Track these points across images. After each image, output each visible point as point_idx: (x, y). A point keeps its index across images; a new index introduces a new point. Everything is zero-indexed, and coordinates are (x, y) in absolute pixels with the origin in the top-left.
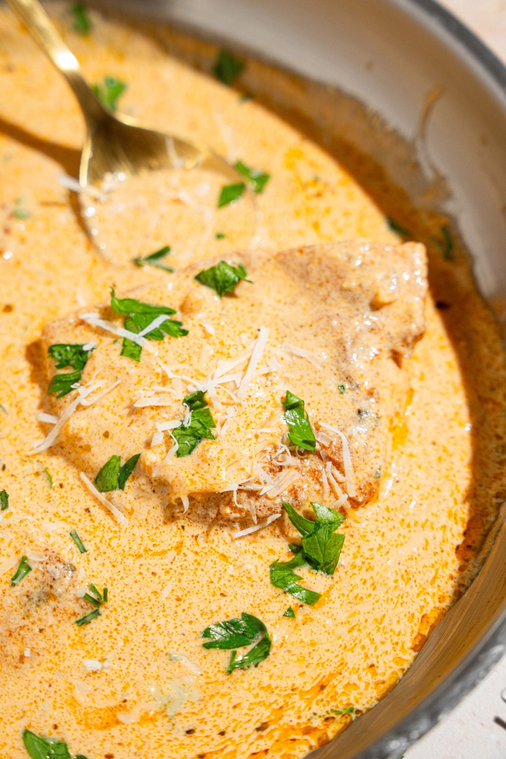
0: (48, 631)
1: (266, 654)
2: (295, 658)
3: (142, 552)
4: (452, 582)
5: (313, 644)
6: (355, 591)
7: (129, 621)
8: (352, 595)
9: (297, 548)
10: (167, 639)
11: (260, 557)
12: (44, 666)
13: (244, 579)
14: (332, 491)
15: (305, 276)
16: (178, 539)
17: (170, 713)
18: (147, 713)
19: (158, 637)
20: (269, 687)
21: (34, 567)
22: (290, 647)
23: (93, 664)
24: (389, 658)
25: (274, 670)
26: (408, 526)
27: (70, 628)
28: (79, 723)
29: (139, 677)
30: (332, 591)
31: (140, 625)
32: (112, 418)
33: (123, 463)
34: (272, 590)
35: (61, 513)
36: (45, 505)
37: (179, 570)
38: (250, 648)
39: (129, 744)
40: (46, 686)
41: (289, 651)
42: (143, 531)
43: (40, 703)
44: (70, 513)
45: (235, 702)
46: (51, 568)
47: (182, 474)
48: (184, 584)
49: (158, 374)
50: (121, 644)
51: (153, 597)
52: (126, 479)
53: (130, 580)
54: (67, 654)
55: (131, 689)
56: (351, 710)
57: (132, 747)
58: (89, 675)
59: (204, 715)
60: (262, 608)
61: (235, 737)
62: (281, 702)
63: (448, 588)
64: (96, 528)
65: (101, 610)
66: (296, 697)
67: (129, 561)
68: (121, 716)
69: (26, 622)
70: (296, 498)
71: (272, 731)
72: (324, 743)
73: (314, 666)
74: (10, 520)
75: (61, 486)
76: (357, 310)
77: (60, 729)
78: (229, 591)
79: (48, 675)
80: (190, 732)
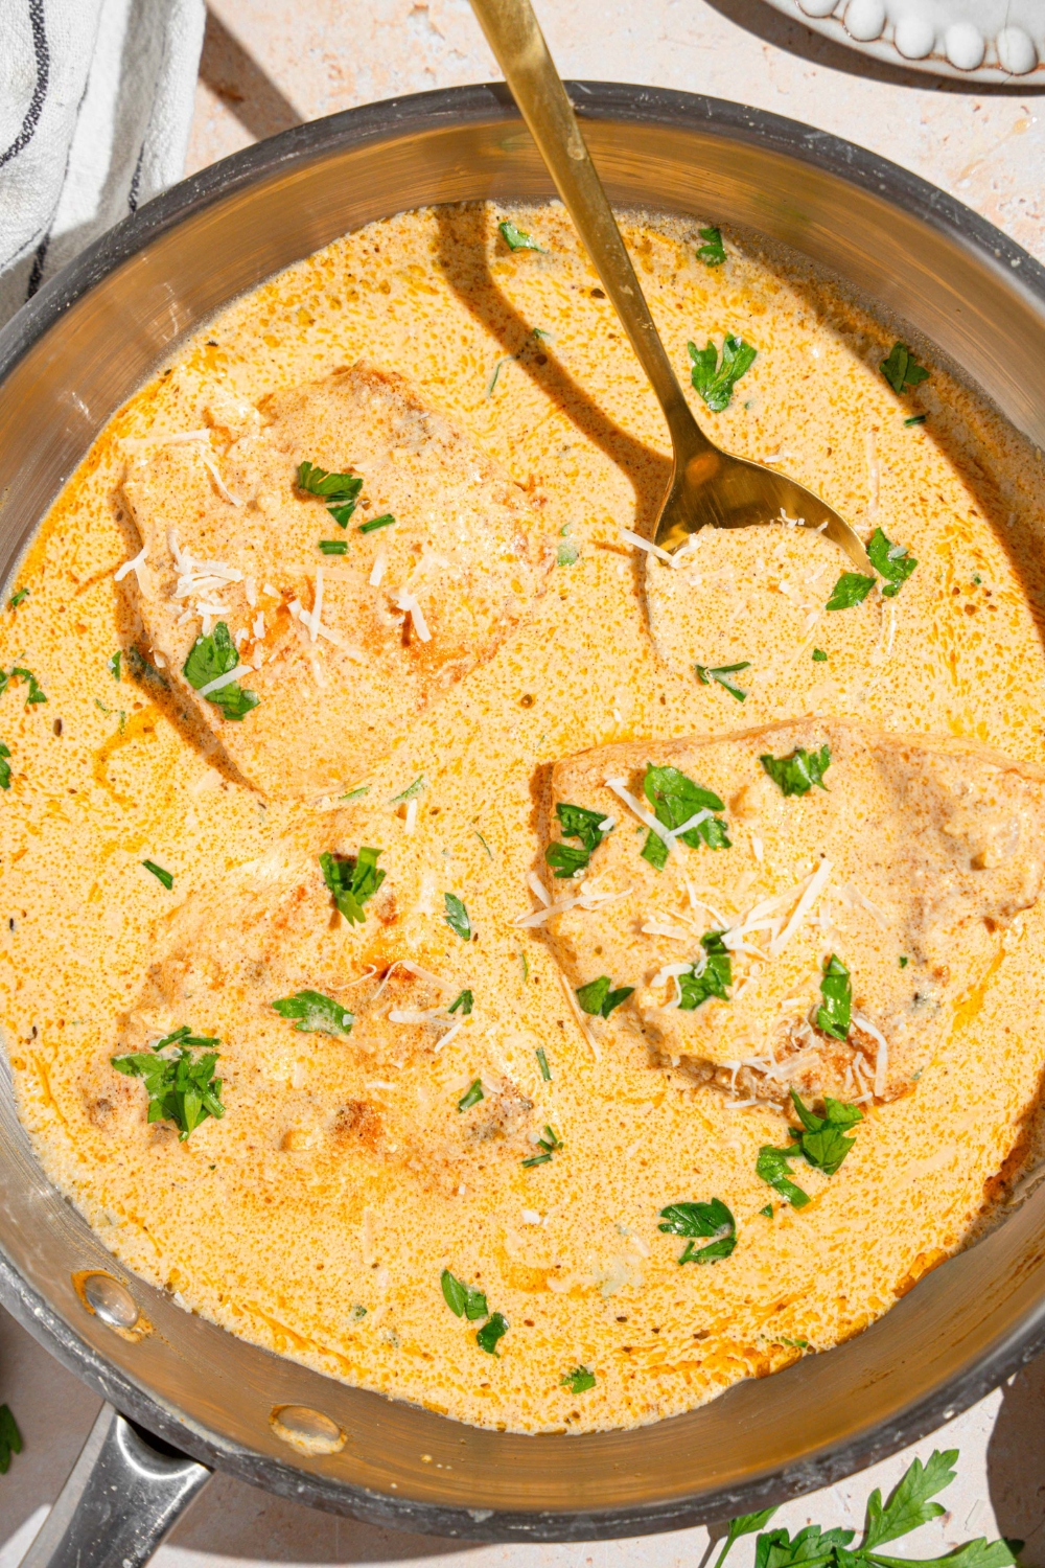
0: (489, 1170)
1: (728, 1253)
2: (759, 1266)
3: (614, 1093)
4: (966, 1224)
5: (785, 1254)
6: (852, 1203)
7: (583, 1175)
8: (847, 1206)
9: (796, 1134)
10: (620, 1208)
11: (751, 1135)
12: (478, 1204)
13: (726, 1158)
14: (856, 1082)
15: (902, 791)
16: (659, 1089)
17: (605, 1292)
18: (579, 1286)
19: (610, 1202)
20: (721, 1291)
21: (487, 1095)
22: (757, 1251)
23: (531, 1216)
24: (864, 1294)
25: (732, 1274)
26: (941, 1134)
27: (515, 1168)
28: (504, 1277)
29: (579, 1244)
30: (826, 1196)
31: (594, 1183)
32: (611, 932)
33: (612, 988)
34: (755, 1179)
35: (530, 1018)
36: (514, 1002)
37: (652, 1128)
38: (712, 1240)
39: (553, 1316)
40: (476, 1226)
41: (755, 1256)
42: (620, 1069)
43: (466, 1245)
44: (539, 1020)
45: (680, 1298)
46: (505, 1102)
47: (679, 1031)
48: (654, 1146)
49: (679, 893)
50: (567, 1200)
51: (615, 1153)
52: (612, 1006)
53: (593, 1126)
54: (506, 1196)
55: (567, 1255)
56: (804, 1345)
57: (556, 1319)
58: (525, 1227)
59: (641, 1305)
60: (737, 1198)
61: (670, 1338)
62: (729, 1312)
63: (960, 1228)
64: (567, 1050)
65: (554, 1155)
66: (748, 1311)
67: (597, 1102)
68: (551, 1282)
69: (467, 1157)
70: (808, 1086)
71: (711, 1342)
72: (764, 1375)
73: (777, 1281)
74: (470, 1030)
75: (537, 980)
76: (954, 862)
77: (482, 1279)
78: (705, 1168)
79: (481, 1216)
80: (621, 1319)
